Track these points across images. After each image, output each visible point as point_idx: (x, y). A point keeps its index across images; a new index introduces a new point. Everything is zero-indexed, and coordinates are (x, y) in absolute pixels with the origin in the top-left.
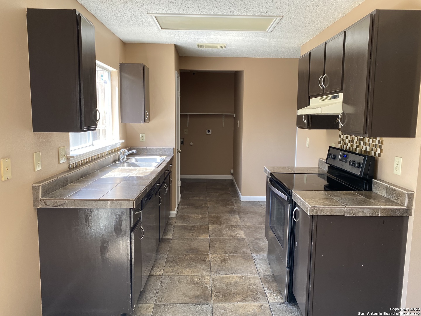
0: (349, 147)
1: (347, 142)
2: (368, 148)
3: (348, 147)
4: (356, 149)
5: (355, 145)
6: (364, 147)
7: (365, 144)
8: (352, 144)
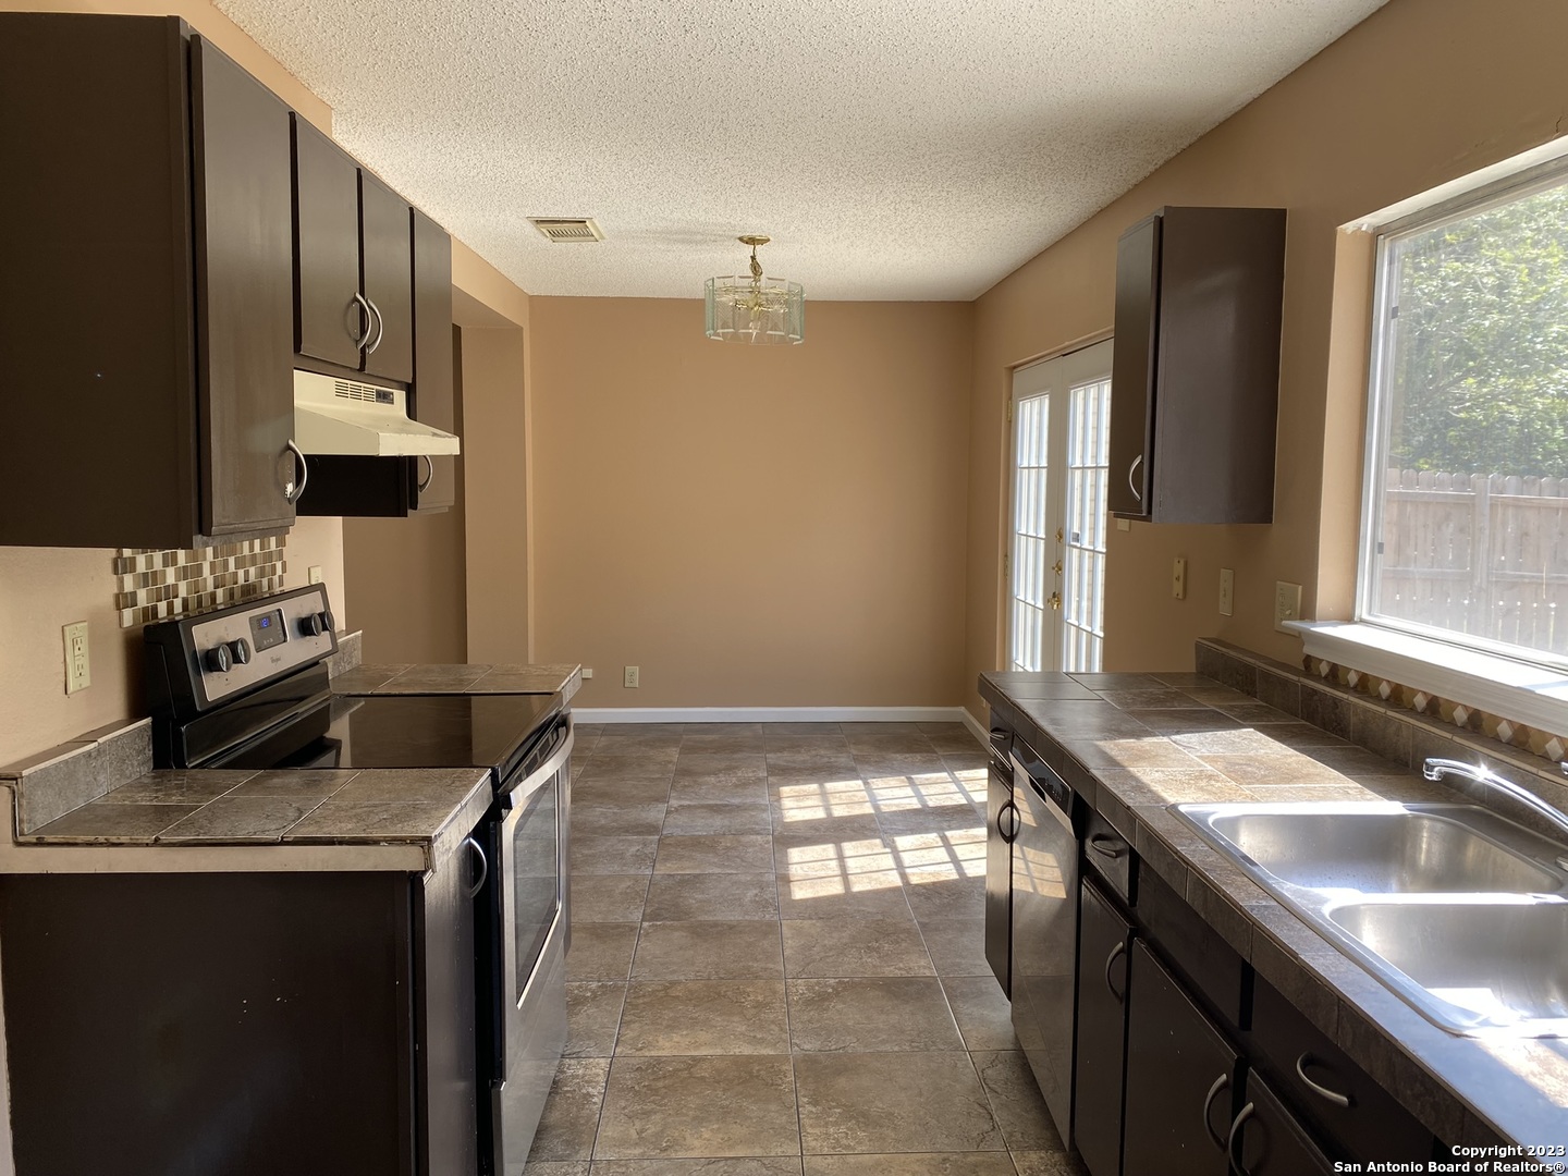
0: (185, 601)
1: (171, 580)
2: (252, 570)
3: (178, 604)
4: (213, 596)
5: (208, 581)
6: (241, 573)
7: (240, 563)
8: (196, 582)
